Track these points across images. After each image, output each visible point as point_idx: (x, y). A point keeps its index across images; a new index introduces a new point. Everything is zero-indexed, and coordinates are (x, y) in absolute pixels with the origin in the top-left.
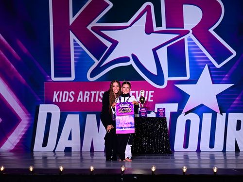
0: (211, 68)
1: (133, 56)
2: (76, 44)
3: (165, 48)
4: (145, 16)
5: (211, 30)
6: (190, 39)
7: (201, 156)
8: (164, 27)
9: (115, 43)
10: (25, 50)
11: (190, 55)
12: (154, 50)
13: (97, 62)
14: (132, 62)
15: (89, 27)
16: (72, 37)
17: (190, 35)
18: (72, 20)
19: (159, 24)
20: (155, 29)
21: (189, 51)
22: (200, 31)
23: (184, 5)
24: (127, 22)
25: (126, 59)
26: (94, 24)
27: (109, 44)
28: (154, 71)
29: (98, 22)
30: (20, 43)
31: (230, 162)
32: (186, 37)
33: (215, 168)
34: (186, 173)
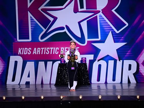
0: (114, 33)
1: (67, 26)
2: (32, 19)
3: (85, 22)
4: (73, 2)
5: (113, 11)
6: (100, 16)
8: (85, 9)
9: (55, 19)
11: (100, 25)
12: (79, 23)
13: (45, 30)
14: (66, 30)
15: (40, 9)
16: (30, 15)
17: (101, 13)
18: (29, 5)
19: (82, 7)
20: (80, 10)
21: (100, 23)
22: (107, 11)
24: (62, 5)
25: (62, 28)
26: (42, 7)
27: (52, 19)
28: (79, 36)
32: (98, 15)
33: (119, 96)
34: (101, 100)
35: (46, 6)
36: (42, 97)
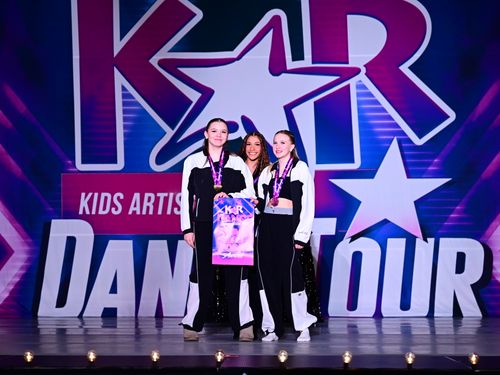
0: (405, 145)
1: (245, 120)
2: (125, 95)
3: (310, 105)
4: (269, 37)
5: (405, 68)
6: (361, 86)
7: (383, 326)
8: (307, 62)
9: (207, 94)
10: (21, 107)
11: (361, 118)
12: (288, 109)
13: (170, 133)
14: (241, 133)
15: (154, 61)
16: (119, 80)
17: (362, 77)
18: (118, 45)
19: (298, 55)
20: (291, 64)
21: (359, 110)
22: (382, 70)
23: (349, 17)
24: (232, 49)
26: (164, 53)
27: (194, 96)
29: (173, 50)
30: (10, 93)
31: (444, 341)
32: (352, 82)
35: (175, 49)
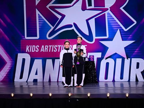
0: (122, 31)
1: (75, 25)
2: (40, 17)
3: (93, 19)
5: (121, 8)
6: (109, 14)
8: (93, 7)
9: (63, 16)
10: (9, 20)
11: (108, 23)
12: (87, 21)
13: (52, 28)
14: (73, 28)
15: (48, 7)
16: (38, 12)
17: (109, 11)
18: (37, 2)
19: (90, 5)
20: (88, 7)
21: (108, 21)
22: (115, 9)
24: (71, 3)
25: (70, 26)
26: (51, 4)
27: (59, 17)
28: (87, 33)
30: (6, 16)
32: (106, 13)
33: (127, 94)
34: (109, 97)
35: (54, 3)
36: (50, 95)
